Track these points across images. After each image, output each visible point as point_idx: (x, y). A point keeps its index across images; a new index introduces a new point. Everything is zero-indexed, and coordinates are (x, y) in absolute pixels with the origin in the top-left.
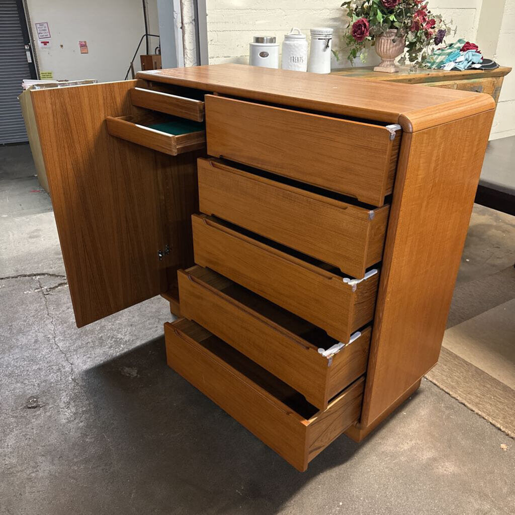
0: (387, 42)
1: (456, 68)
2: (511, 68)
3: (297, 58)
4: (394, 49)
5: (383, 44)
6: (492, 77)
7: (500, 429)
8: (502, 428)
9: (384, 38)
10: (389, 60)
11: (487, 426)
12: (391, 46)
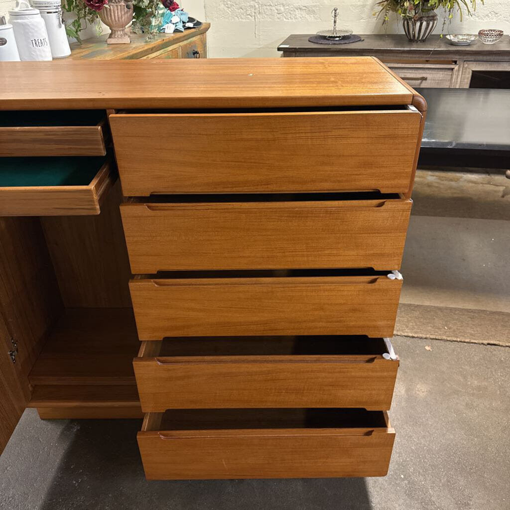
0: (117, 10)
1: (177, 29)
2: (210, 24)
3: (39, 41)
4: (126, 15)
5: (112, 11)
6: (199, 34)
7: (413, 337)
8: (414, 335)
9: (113, 4)
10: (121, 29)
11: (405, 339)
12: (123, 13)
